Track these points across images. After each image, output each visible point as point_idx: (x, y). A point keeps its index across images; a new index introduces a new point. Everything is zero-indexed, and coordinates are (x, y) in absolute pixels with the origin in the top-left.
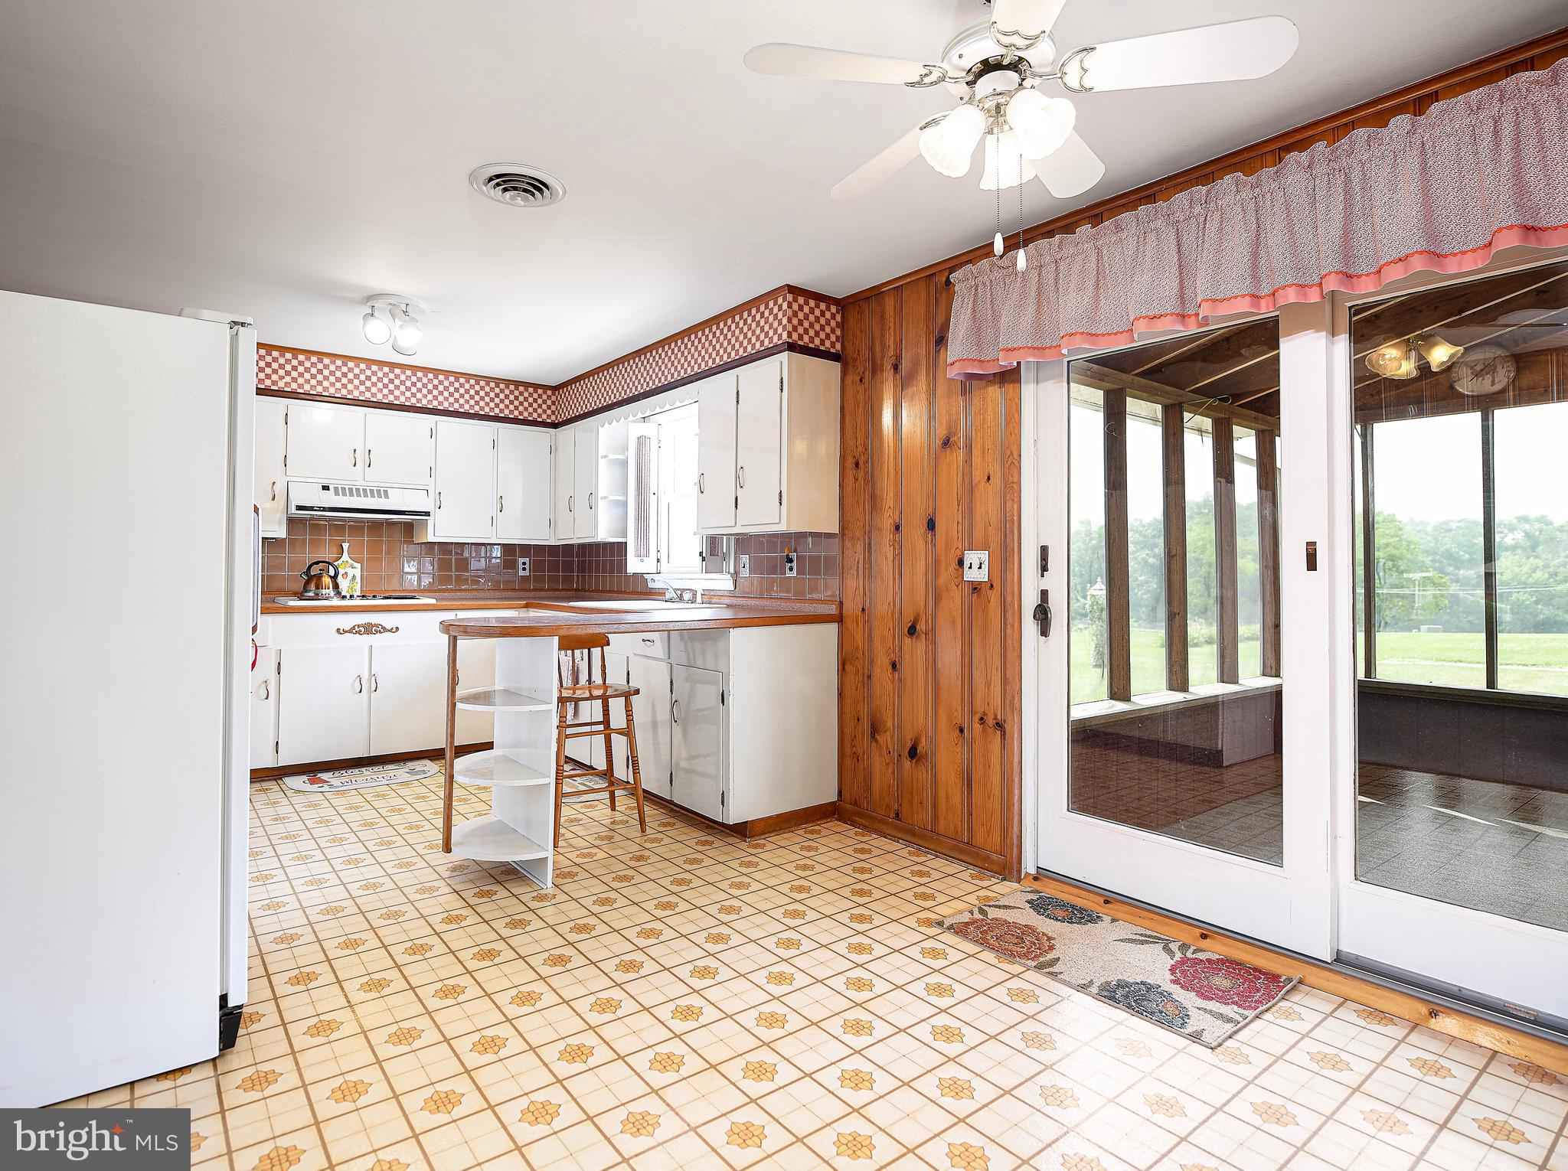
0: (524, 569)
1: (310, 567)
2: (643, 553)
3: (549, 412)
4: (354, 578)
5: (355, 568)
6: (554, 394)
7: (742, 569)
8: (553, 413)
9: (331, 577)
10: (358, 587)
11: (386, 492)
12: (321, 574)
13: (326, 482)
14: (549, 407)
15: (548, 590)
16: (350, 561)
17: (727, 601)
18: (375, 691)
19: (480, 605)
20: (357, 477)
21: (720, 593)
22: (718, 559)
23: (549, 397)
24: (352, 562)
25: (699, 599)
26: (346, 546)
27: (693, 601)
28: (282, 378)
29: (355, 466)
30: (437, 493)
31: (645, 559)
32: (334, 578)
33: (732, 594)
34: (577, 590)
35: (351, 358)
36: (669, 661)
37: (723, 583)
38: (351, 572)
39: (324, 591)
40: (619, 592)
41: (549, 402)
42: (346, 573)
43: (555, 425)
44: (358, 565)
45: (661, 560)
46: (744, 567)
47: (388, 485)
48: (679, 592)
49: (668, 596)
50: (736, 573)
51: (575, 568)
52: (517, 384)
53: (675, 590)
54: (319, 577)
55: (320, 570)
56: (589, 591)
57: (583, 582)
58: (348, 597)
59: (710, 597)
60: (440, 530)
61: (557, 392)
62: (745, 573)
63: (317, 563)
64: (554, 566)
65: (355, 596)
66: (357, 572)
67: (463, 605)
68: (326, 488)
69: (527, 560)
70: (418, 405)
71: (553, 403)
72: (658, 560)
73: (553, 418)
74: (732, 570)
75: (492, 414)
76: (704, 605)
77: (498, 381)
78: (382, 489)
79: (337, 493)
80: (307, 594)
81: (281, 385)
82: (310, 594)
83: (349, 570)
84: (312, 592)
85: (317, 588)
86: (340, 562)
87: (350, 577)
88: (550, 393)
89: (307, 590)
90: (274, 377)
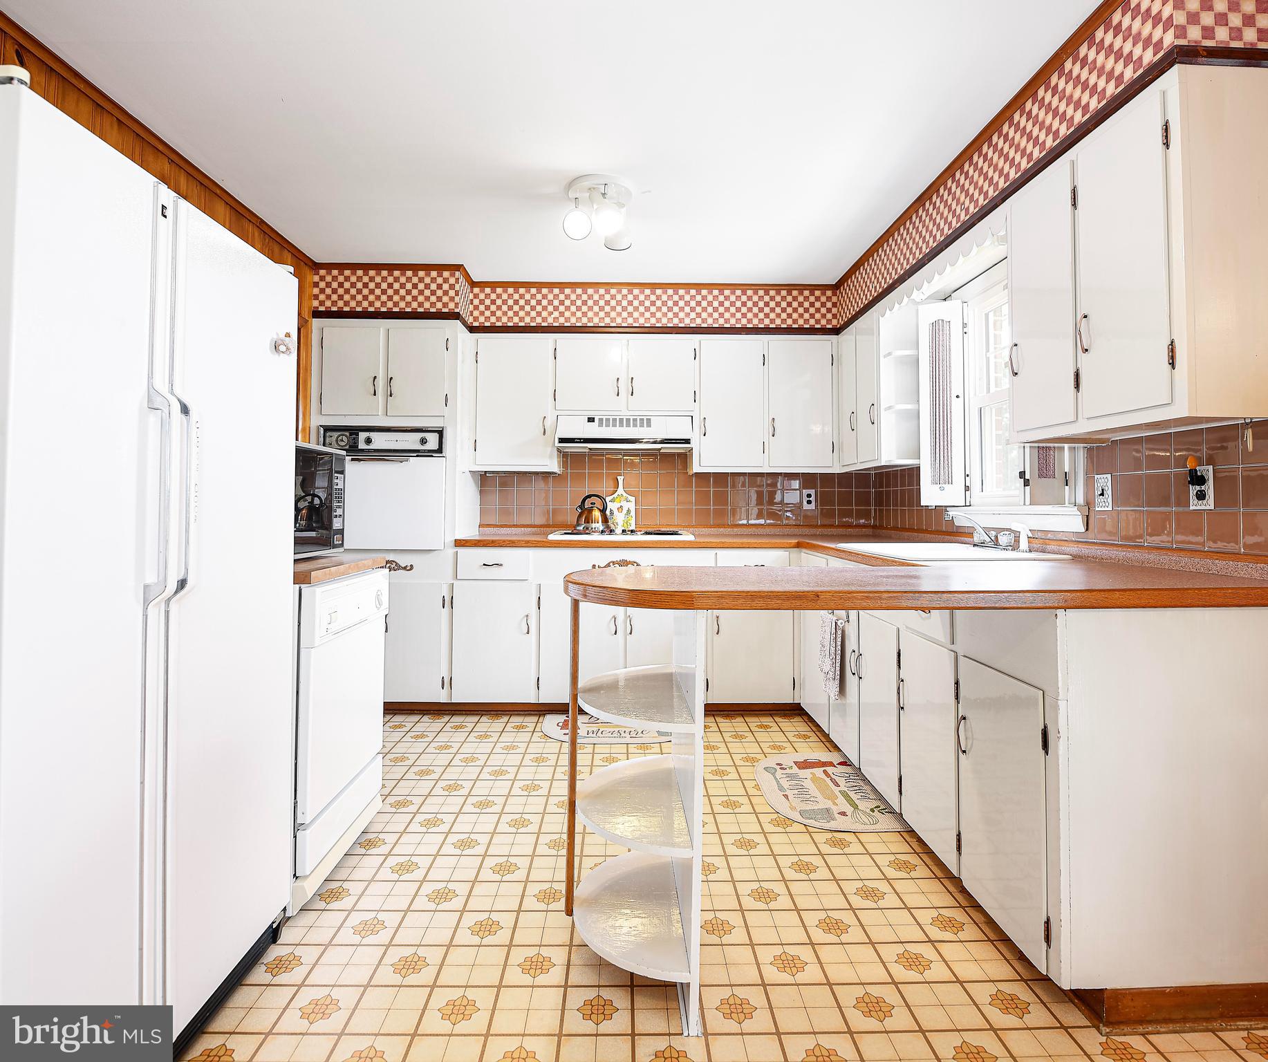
0: (809, 502)
1: (584, 501)
2: (943, 478)
3: (829, 316)
4: (629, 511)
5: (630, 501)
6: (835, 294)
7: (1099, 499)
8: (834, 316)
9: (600, 510)
10: (633, 522)
11: (649, 420)
12: (592, 507)
13: (591, 414)
14: (829, 310)
15: (839, 526)
16: (625, 494)
17: (1074, 549)
18: (631, 634)
19: (742, 543)
20: (622, 407)
21: (1059, 537)
22: (1058, 481)
23: (829, 299)
24: (627, 495)
25: (1024, 544)
26: (620, 479)
27: (1015, 546)
28: (550, 314)
29: (618, 395)
30: (702, 418)
31: (946, 486)
32: (603, 511)
33: (1078, 540)
34: (874, 527)
36: (952, 647)
37: (1068, 521)
38: (626, 506)
39: (594, 525)
40: (920, 531)
41: (829, 305)
42: (621, 507)
43: (836, 331)
44: (633, 499)
45: (972, 488)
46: (1102, 494)
47: (651, 413)
48: (993, 533)
49: (976, 539)
50: (1089, 504)
51: (872, 501)
52: (790, 287)
53: (987, 530)
54: (590, 510)
55: (591, 504)
56: (887, 528)
57: (881, 519)
58: (621, 532)
59: (1042, 543)
60: (706, 460)
61: (838, 292)
62: (1105, 505)
63: (589, 496)
64: (845, 499)
65: (629, 532)
66: (632, 506)
67: (723, 543)
68: (591, 420)
69: (812, 492)
70: (681, 325)
71: (834, 305)
72: (967, 488)
73: (835, 322)
74: (1080, 499)
75: (762, 326)
76: (1033, 555)
77: (767, 288)
78: (645, 418)
79: (601, 424)
80: (578, 528)
81: (550, 320)
82: (581, 528)
83: (624, 504)
84: (583, 526)
85: (588, 522)
86: (615, 495)
87: (625, 511)
88: (829, 293)
89: (578, 524)
90: (544, 314)
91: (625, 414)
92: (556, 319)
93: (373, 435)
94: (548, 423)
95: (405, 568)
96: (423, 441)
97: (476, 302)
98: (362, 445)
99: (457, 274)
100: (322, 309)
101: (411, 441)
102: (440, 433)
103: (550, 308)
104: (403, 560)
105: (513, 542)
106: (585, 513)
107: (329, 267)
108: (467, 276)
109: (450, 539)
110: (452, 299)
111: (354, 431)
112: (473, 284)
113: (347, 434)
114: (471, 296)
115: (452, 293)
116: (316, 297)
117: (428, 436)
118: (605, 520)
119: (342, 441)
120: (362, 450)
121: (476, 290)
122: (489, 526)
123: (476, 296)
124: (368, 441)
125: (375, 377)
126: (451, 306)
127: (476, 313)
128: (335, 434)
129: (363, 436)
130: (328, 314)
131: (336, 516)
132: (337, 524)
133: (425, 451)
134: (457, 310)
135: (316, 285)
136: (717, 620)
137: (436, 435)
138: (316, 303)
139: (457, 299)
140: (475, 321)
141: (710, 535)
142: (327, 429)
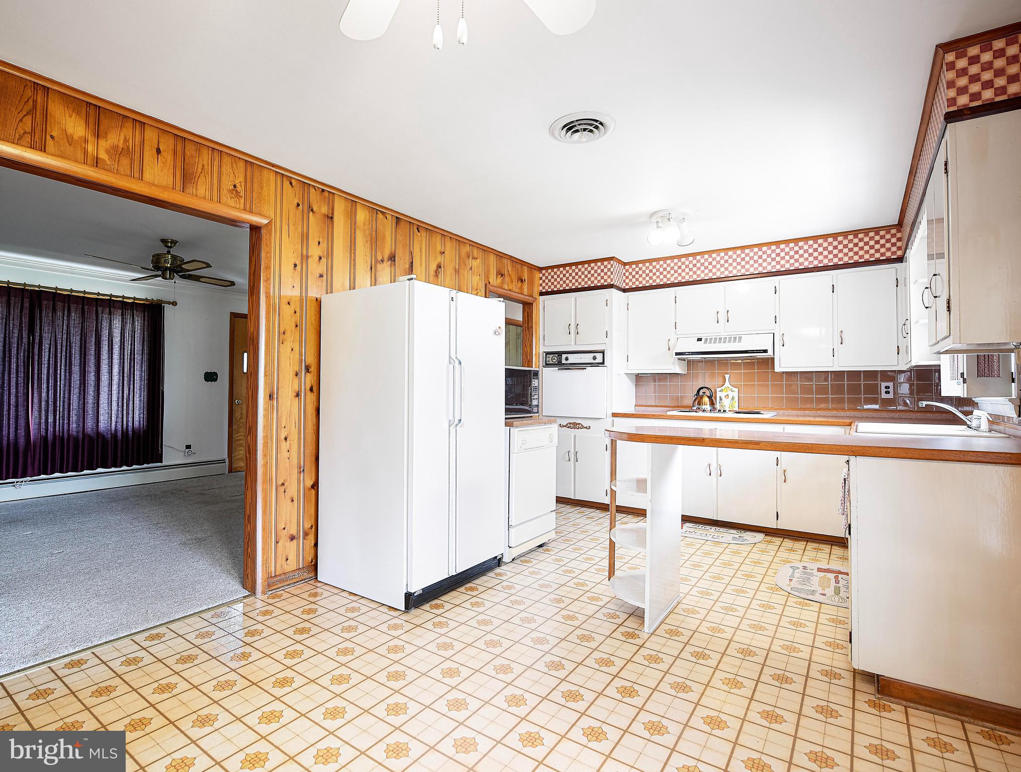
0: (887, 392)
1: (699, 391)
3: (893, 249)
4: (733, 397)
5: (734, 391)
6: (899, 231)
8: (899, 248)
9: (708, 396)
11: (740, 338)
12: (704, 395)
13: (700, 336)
14: (894, 244)
16: (730, 387)
23: (893, 235)
24: (732, 387)
26: (727, 376)
29: (718, 322)
30: (781, 334)
32: (712, 398)
35: (714, 251)
38: (731, 394)
39: (704, 407)
42: (728, 395)
43: (901, 259)
44: (736, 390)
47: (741, 333)
52: (856, 232)
54: (702, 397)
55: (703, 393)
58: (722, 411)
61: (902, 229)
63: (702, 388)
65: (727, 411)
66: (736, 394)
68: (699, 340)
69: (890, 384)
70: (764, 271)
73: (899, 252)
75: (831, 264)
78: (737, 336)
79: (706, 342)
80: (693, 408)
81: (672, 279)
82: (695, 408)
83: (730, 393)
84: (696, 407)
85: (700, 405)
86: (723, 387)
87: (730, 397)
88: (893, 231)
89: (694, 406)
90: (669, 276)
91: (723, 334)
92: (676, 278)
93: (569, 356)
94: (671, 343)
95: (586, 428)
96: (595, 358)
97: (627, 274)
98: (564, 361)
99: (612, 262)
100: (544, 291)
101: (588, 358)
102: (603, 352)
103: (672, 272)
104: (585, 423)
105: (645, 415)
106: (698, 398)
107: (547, 268)
108: (619, 261)
109: (610, 413)
110: (609, 277)
111: (560, 354)
112: (625, 264)
113: (557, 355)
114: (624, 271)
115: (609, 273)
116: (541, 285)
117: (596, 355)
118: (712, 404)
119: (554, 359)
120: (564, 364)
121: (627, 267)
122: (640, 406)
123: (627, 271)
124: (567, 359)
125: (570, 325)
126: (609, 280)
127: (627, 281)
128: (551, 356)
129: (564, 356)
130: (547, 293)
131: (534, 399)
132: (535, 403)
133: (595, 363)
134: (612, 283)
135: (541, 278)
136: (784, 473)
137: (602, 354)
138: (541, 288)
139: (612, 277)
140: (627, 285)
141: (797, 416)
142: (547, 353)
